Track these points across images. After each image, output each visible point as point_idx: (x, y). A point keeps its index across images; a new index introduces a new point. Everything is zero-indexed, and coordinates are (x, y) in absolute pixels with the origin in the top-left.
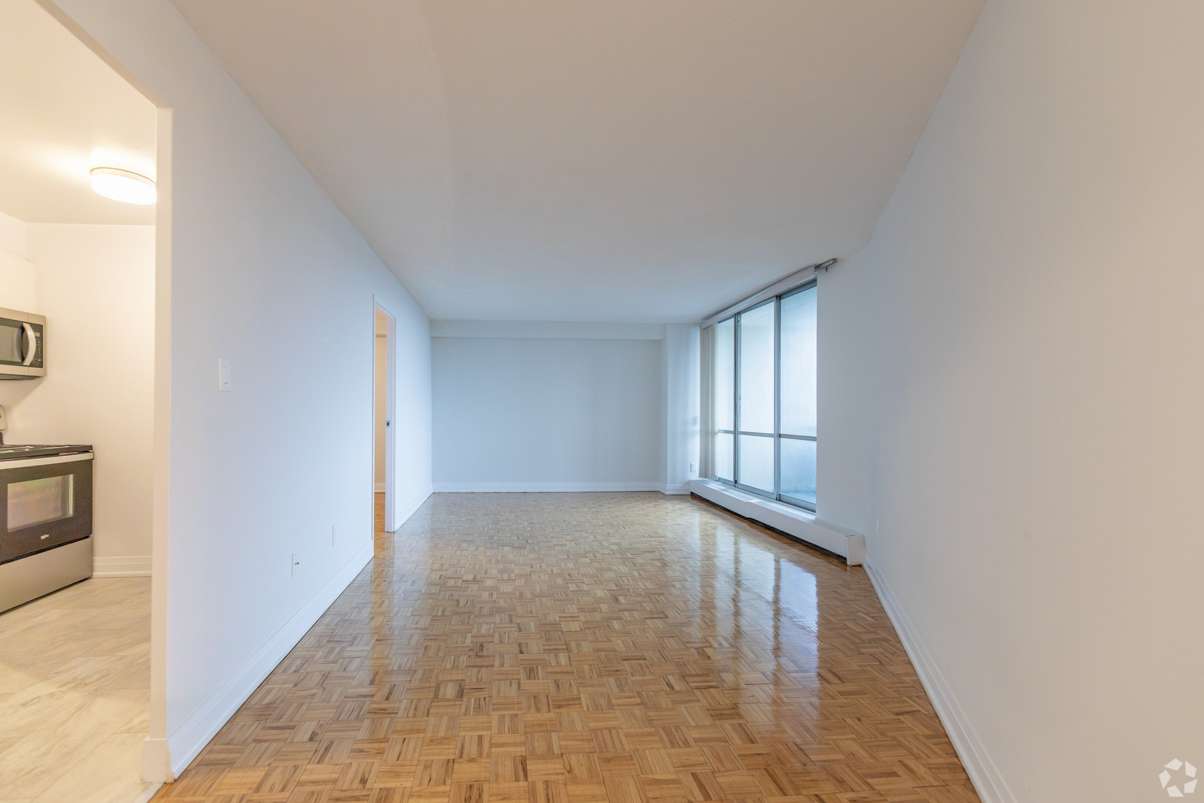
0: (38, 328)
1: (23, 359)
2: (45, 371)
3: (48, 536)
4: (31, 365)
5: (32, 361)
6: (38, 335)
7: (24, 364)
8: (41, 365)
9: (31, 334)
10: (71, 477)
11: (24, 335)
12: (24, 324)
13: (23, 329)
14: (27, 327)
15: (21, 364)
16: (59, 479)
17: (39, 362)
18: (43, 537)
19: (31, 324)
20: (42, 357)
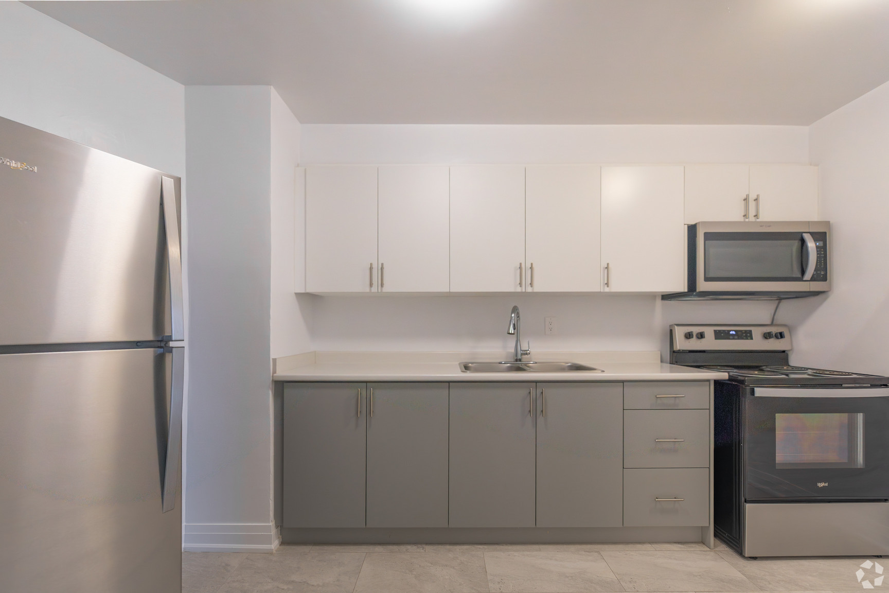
0: (821, 237)
1: (803, 272)
2: (830, 286)
3: (827, 485)
4: (813, 279)
5: (813, 275)
6: (820, 244)
7: (804, 279)
8: (824, 279)
9: (811, 245)
10: (860, 417)
11: (804, 247)
12: (804, 234)
13: (803, 241)
14: (807, 237)
15: (800, 279)
16: (844, 417)
17: (822, 274)
18: (821, 485)
19: (812, 234)
20: (825, 269)
